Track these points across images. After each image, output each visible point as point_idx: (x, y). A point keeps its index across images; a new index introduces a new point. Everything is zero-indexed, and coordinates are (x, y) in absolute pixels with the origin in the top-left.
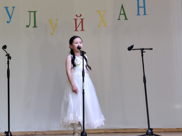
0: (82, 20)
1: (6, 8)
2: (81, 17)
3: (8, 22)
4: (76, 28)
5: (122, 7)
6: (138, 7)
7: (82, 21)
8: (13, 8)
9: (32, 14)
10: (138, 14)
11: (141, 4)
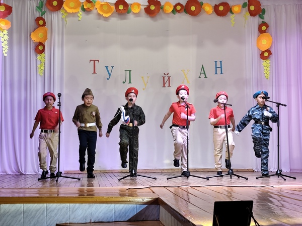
1: (107, 67)
3: (108, 79)
4: (164, 84)
5: (203, 67)
6: (216, 67)
8: (112, 67)
9: (128, 72)
10: (216, 73)
11: (218, 65)
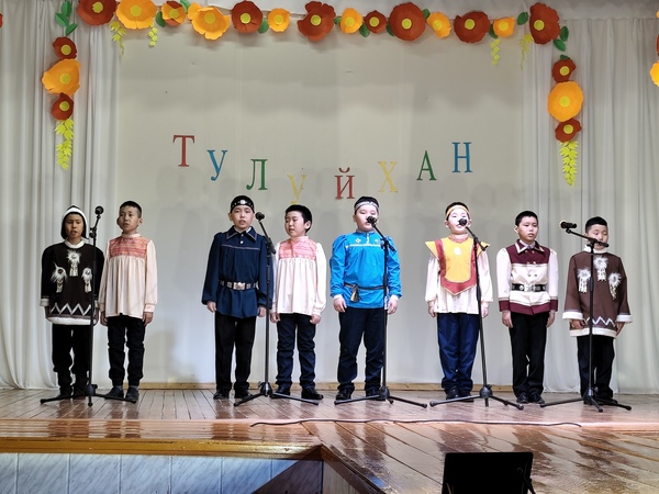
0: (351, 177)
1: (211, 152)
2: (349, 173)
3: (213, 179)
4: (339, 192)
5: (426, 156)
6: (457, 157)
7: (350, 181)
8: (224, 152)
9: (259, 164)
10: (456, 171)
11: (462, 151)
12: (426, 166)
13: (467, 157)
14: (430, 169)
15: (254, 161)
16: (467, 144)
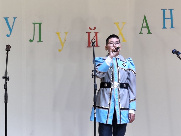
0: (96, 33)
1: (6, 19)
3: (8, 36)
4: (89, 43)
6: (164, 19)
7: (96, 35)
9: (37, 26)
10: (164, 27)
12: (145, 25)
13: (171, 19)
14: (147, 27)
15: (34, 24)
16: (171, 10)
